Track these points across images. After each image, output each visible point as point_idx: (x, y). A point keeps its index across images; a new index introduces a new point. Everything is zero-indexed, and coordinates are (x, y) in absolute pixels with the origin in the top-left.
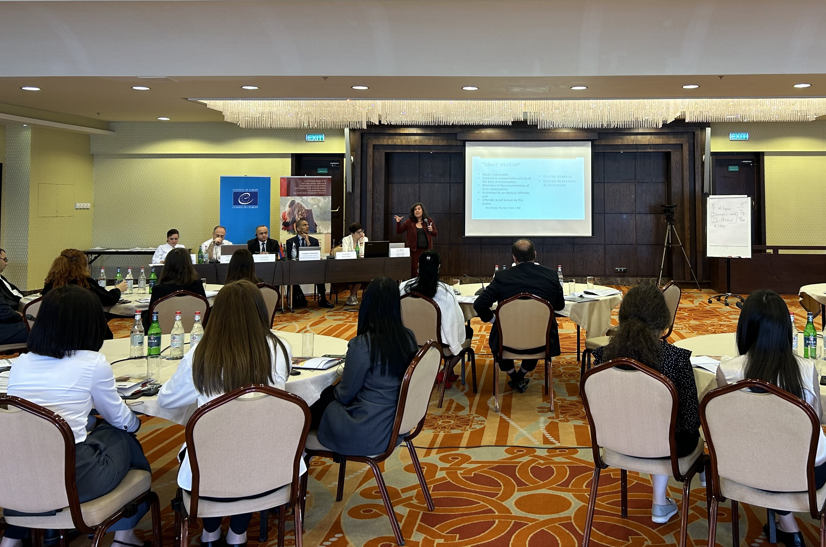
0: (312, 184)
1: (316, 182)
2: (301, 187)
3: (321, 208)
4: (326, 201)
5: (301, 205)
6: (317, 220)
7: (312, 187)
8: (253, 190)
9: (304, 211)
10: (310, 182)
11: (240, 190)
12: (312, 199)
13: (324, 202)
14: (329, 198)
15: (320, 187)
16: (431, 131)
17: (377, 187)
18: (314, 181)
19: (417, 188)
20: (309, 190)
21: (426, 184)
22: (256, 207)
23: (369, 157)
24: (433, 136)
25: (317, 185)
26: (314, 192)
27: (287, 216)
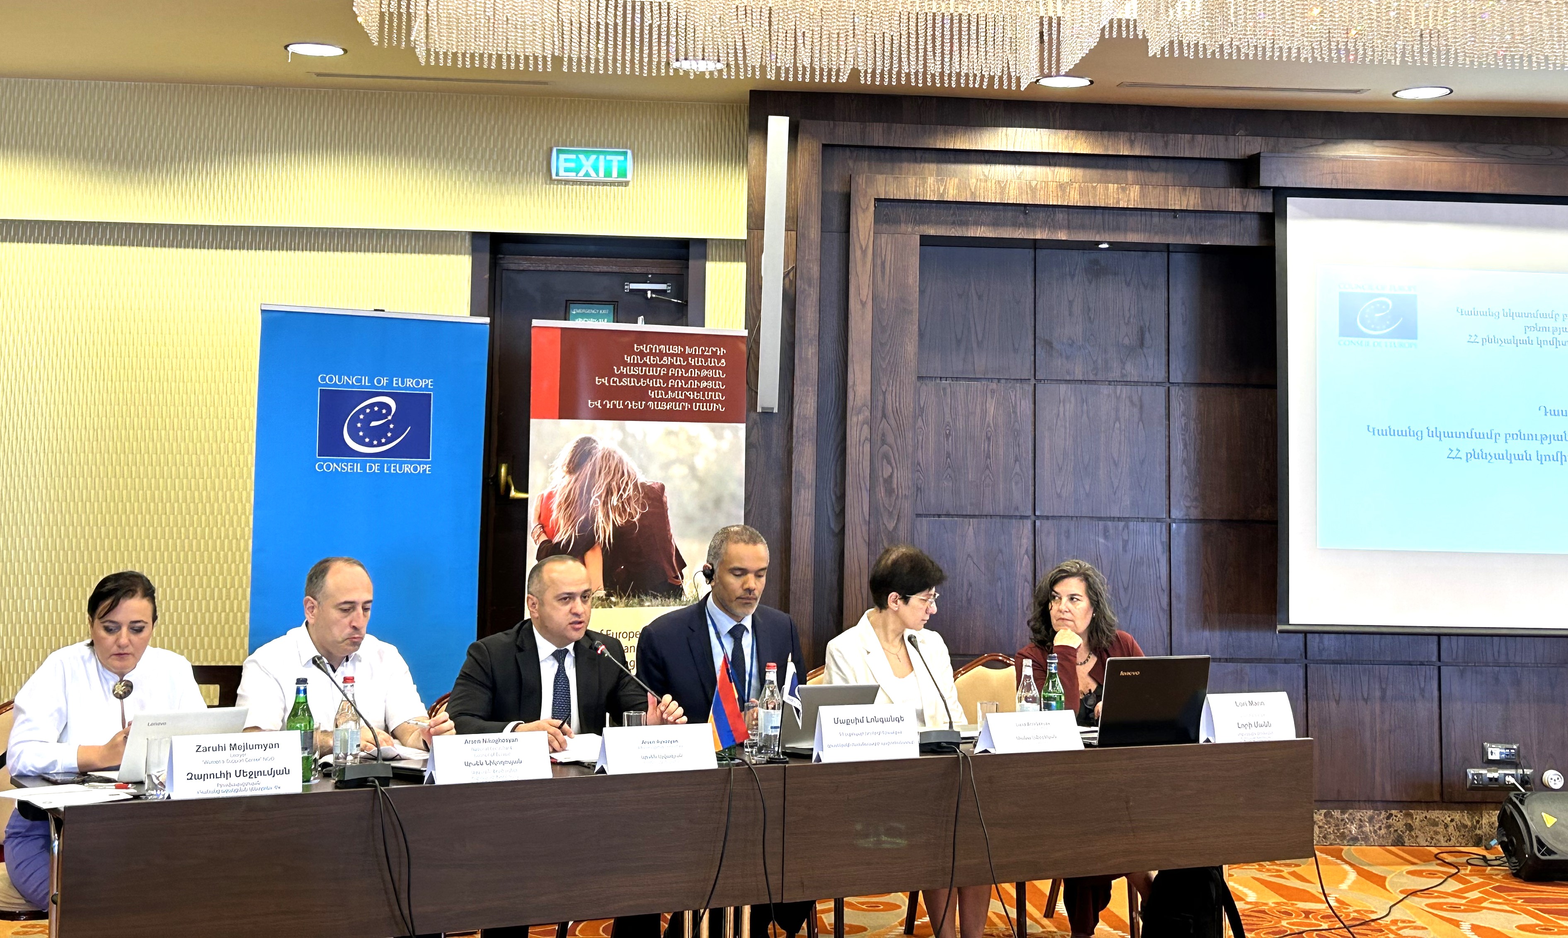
0: (666, 360)
1: (683, 355)
2: (621, 376)
3: (701, 481)
4: (725, 446)
5: (621, 461)
6: (683, 536)
7: (666, 378)
8: (410, 382)
9: (630, 490)
10: (661, 355)
11: (353, 381)
12: (670, 433)
13: (717, 451)
14: (735, 433)
15: (699, 379)
16: (1132, 143)
17: (884, 393)
18: (677, 349)
19: (1026, 406)
20: (653, 389)
21: (1063, 387)
22: (420, 469)
23: (858, 253)
24: (1135, 169)
25: (688, 367)
26: (673, 400)
27: (557, 515)
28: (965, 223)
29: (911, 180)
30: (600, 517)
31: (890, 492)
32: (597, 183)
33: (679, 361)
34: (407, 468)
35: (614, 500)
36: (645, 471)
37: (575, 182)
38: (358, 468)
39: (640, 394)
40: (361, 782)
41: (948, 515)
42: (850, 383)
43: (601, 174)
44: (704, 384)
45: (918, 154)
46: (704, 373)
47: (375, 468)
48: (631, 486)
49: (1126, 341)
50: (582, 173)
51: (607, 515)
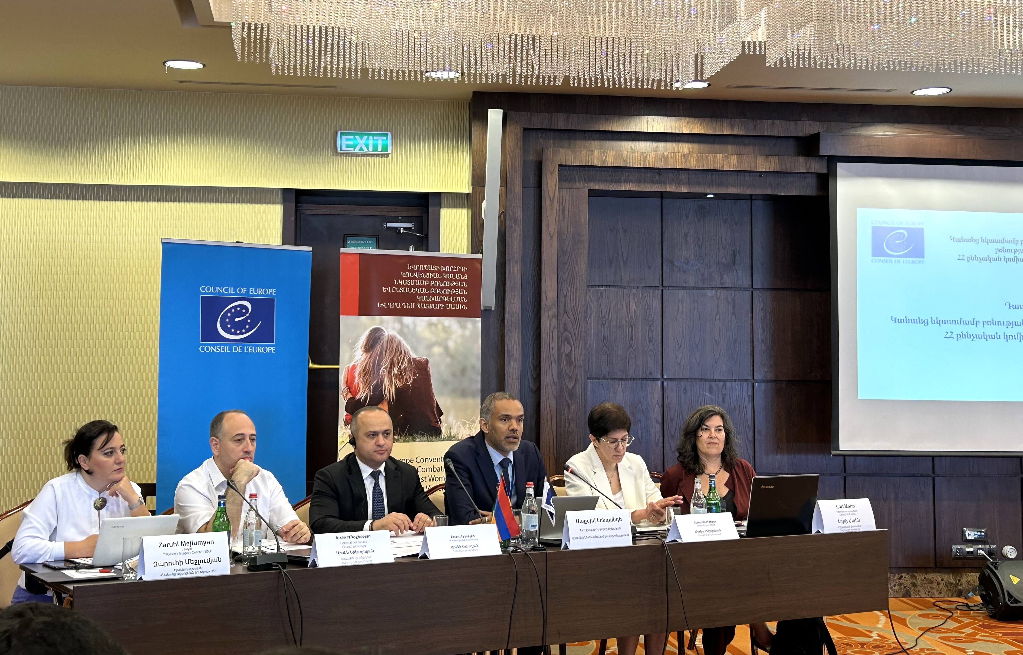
0: (429, 275)
1: (439, 272)
2: (399, 286)
3: (452, 357)
4: (467, 333)
5: (400, 343)
7: (428, 287)
8: (260, 291)
9: (406, 364)
10: (425, 272)
11: (223, 290)
12: (431, 325)
13: (462, 336)
14: (475, 323)
15: (450, 288)
16: (732, 127)
17: (565, 297)
18: (436, 268)
19: (657, 305)
20: (420, 295)
21: (682, 292)
22: (268, 350)
23: (548, 202)
24: (733, 144)
25: (443, 280)
26: (434, 302)
27: (358, 380)
28: (619, 181)
29: (584, 152)
30: (386, 381)
31: (569, 363)
32: (367, 155)
33: (437, 276)
34: (260, 350)
35: (396, 370)
36: (415, 350)
37: (352, 155)
38: (227, 349)
39: (412, 298)
40: (268, 567)
41: (604, 378)
42: (543, 290)
43: (371, 149)
44: (453, 291)
45: (587, 135)
46: (453, 284)
47: (239, 349)
48: (406, 360)
49: (724, 260)
50: (357, 149)
51: (391, 381)
